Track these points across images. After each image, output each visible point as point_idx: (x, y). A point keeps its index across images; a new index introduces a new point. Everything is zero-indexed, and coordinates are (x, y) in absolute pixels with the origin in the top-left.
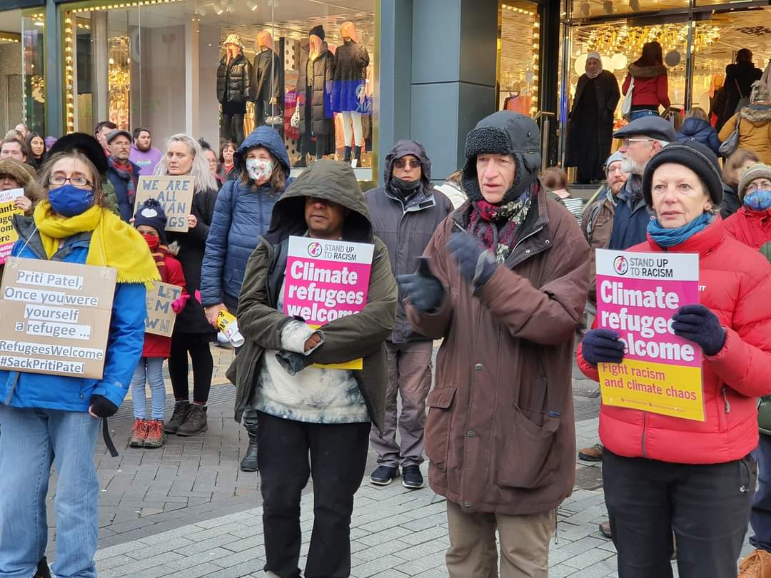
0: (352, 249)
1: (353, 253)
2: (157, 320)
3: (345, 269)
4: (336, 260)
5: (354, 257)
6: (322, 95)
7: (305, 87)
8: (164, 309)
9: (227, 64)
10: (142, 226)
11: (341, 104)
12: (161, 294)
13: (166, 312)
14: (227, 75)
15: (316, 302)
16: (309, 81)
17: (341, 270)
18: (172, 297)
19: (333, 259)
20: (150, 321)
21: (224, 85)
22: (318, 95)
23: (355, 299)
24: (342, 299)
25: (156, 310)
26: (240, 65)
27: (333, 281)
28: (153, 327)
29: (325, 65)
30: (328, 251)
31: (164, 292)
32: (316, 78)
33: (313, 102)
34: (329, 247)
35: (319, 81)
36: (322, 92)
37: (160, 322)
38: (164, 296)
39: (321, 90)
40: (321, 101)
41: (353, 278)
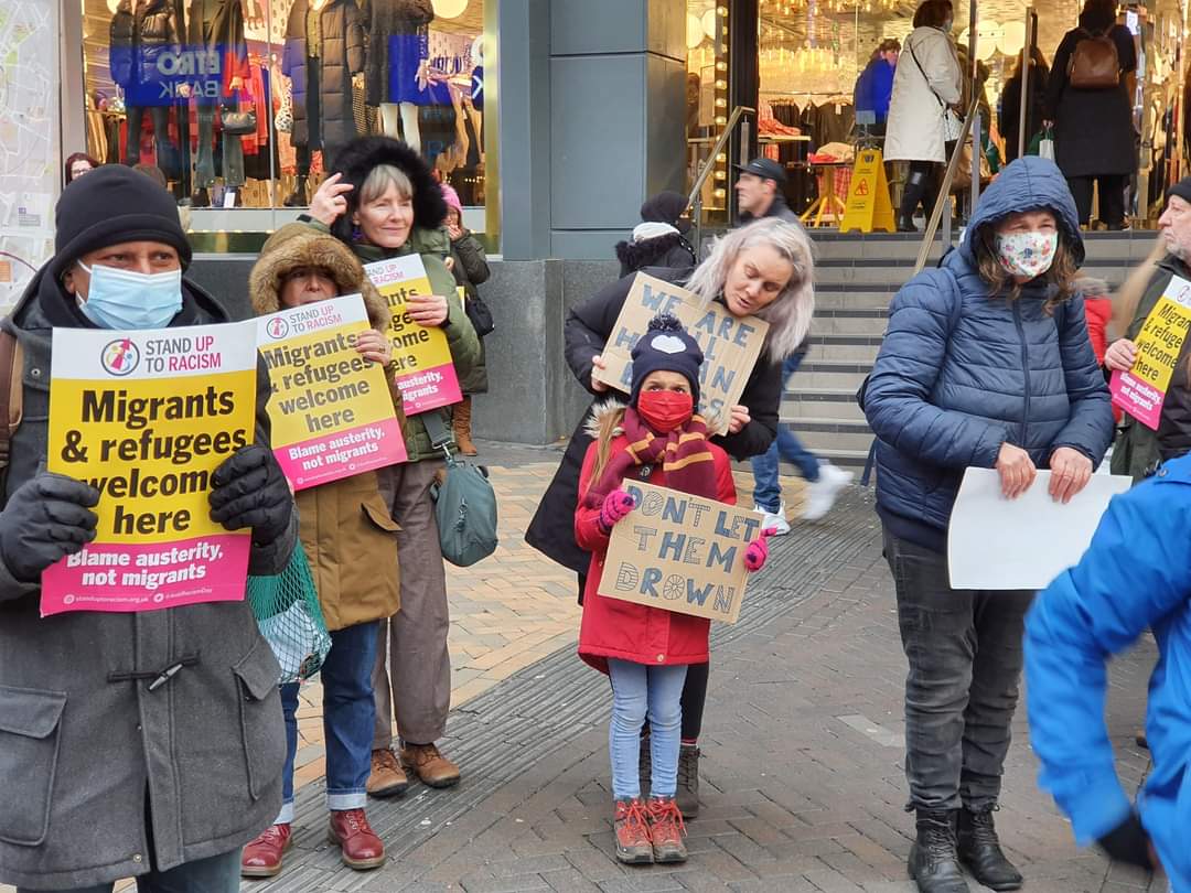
2: (710, 587)
6: (341, 73)
7: (304, 59)
8: (724, 563)
9: (133, 12)
10: (660, 373)
11: (384, 92)
12: (720, 530)
13: (728, 569)
14: (135, 36)
16: (313, 48)
18: (742, 537)
20: (695, 589)
21: (129, 52)
22: (330, 74)
25: (709, 565)
26: (159, 15)
28: (701, 602)
29: (344, 20)
31: (728, 525)
32: (327, 42)
33: (324, 85)
35: (332, 48)
36: (341, 67)
37: (714, 592)
38: (726, 533)
39: (338, 65)
40: (338, 86)
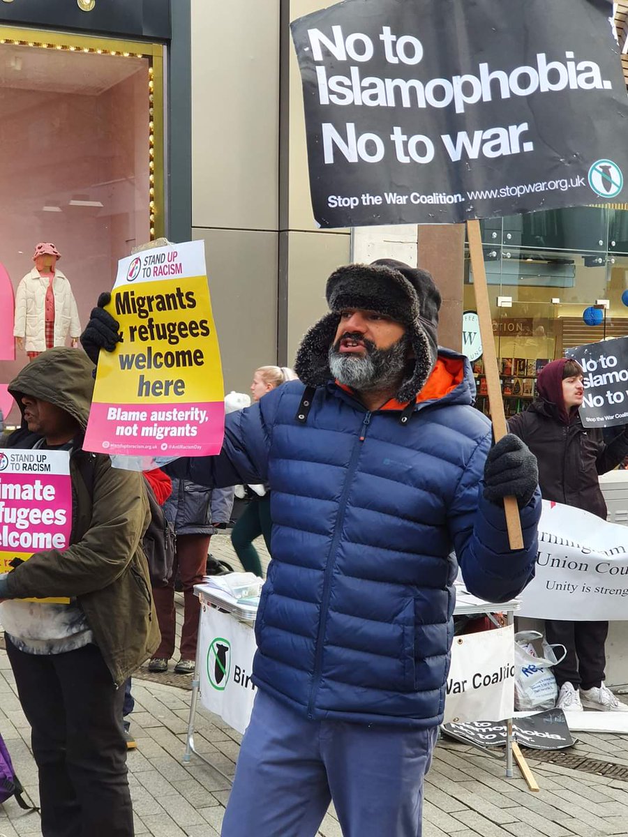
0: (44, 457)
1: (45, 462)
3: (38, 482)
4: (25, 472)
5: (48, 467)
15: (6, 524)
17: (33, 484)
19: (21, 471)
23: (55, 519)
24: (36, 519)
27: (25, 498)
30: (15, 462)
34: (15, 457)
41: (49, 492)
